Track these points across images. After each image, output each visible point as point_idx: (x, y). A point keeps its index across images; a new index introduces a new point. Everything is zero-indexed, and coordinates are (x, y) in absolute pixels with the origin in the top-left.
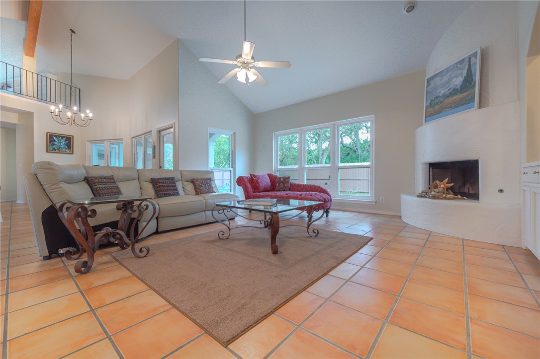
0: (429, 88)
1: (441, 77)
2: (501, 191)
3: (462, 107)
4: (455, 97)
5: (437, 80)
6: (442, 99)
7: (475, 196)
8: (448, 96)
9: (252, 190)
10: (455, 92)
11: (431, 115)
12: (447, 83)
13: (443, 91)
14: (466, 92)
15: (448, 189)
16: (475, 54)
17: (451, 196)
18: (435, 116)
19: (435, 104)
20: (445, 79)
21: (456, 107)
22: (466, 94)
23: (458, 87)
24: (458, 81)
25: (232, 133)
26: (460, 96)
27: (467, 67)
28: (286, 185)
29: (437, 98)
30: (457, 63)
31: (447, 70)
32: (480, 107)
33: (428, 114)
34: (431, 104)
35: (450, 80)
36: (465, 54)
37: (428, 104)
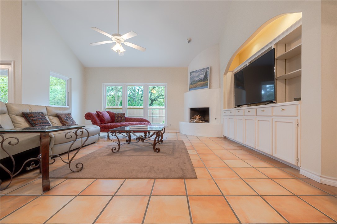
0: (191, 76)
1: (196, 73)
2: (216, 119)
3: (204, 87)
4: (201, 83)
5: (194, 74)
6: (196, 82)
7: (207, 121)
8: (198, 82)
9: (99, 122)
10: (201, 80)
11: (192, 88)
12: (198, 76)
13: (197, 79)
14: (205, 81)
15: (200, 118)
16: (208, 68)
17: (201, 121)
18: (194, 89)
19: (193, 84)
20: (197, 74)
21: (202, 86)
22: (205, 82)
23: (202, 79)
24: (202, 76)
25: (69, 79)
26: (203, 82)
27: (205, 72)
28: (123, 118)
29: (194, 81)
30: (202, 69)
31: (198, 71)
32: (210, 88)
33: (191, 87)
34: (192, 83)
35: (199, 75)
36: (204, 67)
37: (191, 83)
